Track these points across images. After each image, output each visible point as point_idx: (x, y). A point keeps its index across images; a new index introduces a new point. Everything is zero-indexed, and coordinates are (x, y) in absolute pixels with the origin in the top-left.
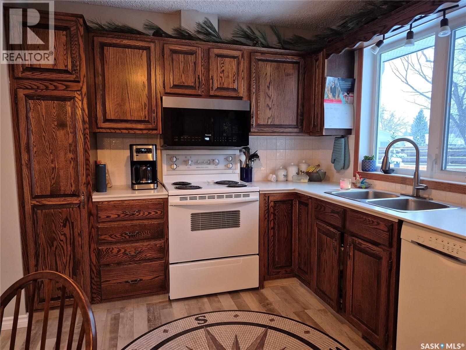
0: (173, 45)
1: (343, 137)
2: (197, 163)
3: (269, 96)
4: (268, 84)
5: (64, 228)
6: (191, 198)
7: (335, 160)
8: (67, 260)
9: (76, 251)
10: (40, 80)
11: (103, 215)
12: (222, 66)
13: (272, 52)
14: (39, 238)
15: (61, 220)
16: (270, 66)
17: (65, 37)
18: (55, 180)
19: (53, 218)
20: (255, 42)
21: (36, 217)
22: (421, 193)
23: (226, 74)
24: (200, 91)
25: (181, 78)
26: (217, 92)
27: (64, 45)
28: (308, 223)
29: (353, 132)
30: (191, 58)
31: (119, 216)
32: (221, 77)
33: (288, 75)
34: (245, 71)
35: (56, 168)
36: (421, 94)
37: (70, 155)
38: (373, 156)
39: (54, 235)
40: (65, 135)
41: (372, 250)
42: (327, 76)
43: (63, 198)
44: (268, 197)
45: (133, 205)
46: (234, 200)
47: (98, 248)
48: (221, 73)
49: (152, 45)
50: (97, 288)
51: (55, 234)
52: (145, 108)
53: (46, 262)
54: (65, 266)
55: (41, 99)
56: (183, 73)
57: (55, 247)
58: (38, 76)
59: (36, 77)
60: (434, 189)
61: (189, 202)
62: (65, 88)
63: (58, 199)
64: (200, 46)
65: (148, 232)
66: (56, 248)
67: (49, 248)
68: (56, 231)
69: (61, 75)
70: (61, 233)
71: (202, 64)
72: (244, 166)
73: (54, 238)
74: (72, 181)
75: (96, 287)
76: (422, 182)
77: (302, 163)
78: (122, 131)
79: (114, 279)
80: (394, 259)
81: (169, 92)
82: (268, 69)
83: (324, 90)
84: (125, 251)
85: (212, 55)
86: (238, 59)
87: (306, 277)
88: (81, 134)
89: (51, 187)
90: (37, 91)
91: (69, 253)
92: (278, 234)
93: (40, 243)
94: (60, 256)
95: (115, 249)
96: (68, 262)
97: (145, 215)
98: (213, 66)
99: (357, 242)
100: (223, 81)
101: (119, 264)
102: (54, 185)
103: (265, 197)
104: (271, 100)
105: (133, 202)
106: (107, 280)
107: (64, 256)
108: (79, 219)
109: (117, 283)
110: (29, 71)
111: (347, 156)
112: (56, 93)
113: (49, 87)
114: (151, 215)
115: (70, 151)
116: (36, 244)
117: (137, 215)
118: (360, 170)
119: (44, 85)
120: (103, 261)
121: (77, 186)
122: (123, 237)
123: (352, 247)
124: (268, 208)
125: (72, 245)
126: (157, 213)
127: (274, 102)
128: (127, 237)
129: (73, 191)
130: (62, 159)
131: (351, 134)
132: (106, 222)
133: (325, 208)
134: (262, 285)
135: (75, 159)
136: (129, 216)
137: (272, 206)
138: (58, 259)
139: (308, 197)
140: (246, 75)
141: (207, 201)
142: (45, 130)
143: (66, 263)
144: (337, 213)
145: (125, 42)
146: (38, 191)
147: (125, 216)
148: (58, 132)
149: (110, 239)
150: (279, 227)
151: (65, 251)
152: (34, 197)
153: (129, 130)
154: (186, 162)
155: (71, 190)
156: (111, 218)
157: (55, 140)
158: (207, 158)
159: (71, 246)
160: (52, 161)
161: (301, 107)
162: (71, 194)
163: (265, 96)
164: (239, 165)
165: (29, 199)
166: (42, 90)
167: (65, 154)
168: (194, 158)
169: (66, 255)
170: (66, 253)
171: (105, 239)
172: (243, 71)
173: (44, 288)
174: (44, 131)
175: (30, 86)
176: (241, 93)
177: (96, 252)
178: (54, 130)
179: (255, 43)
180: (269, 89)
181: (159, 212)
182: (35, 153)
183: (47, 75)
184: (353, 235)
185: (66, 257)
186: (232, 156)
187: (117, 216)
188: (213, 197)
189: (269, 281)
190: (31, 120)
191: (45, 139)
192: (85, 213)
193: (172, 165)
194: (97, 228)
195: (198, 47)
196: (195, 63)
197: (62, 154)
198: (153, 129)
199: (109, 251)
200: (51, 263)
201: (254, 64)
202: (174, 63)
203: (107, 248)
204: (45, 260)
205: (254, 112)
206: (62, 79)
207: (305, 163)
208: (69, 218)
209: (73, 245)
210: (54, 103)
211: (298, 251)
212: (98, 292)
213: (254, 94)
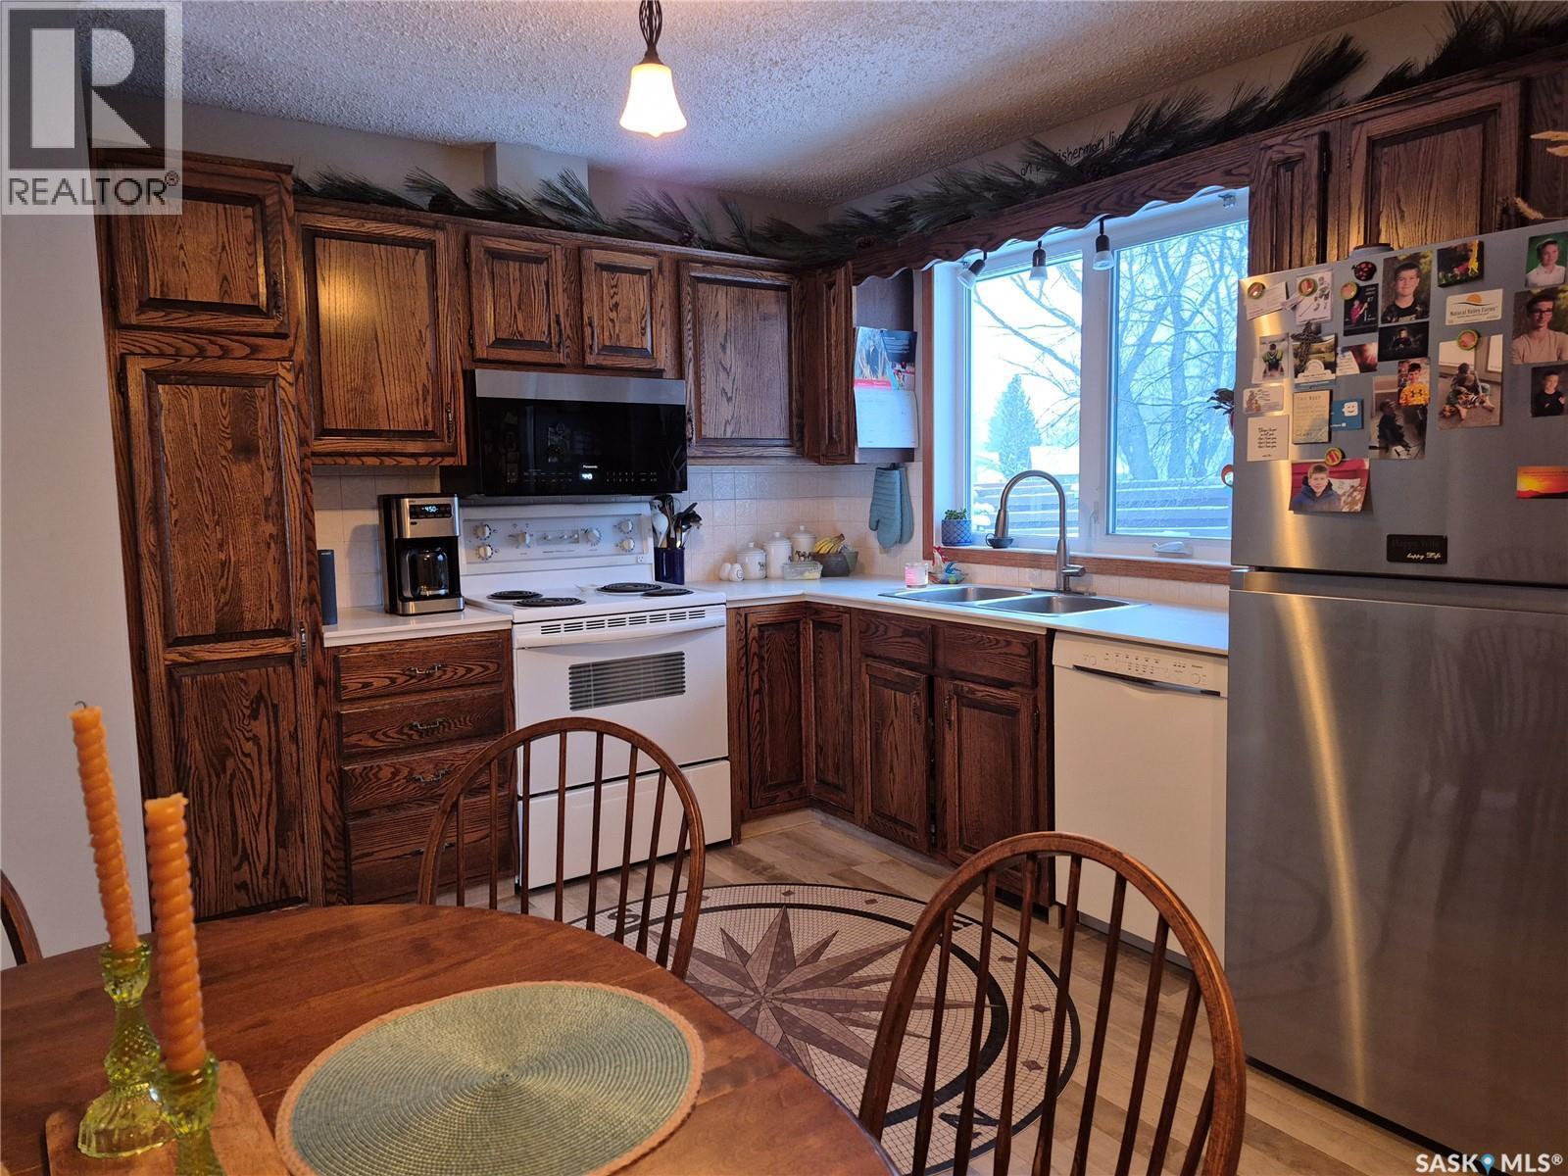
0: (493, 238)
1: (894, 467)
2: (544, 539)
3: (725, 369)
4: (721, 339)
5: (252, 722)
6: (570, 628)
7: (878, 522)
8: (261, 808)
9: (284, 781)
10: (186, 330)
11: (352, 682)
12: (612, 291)
13: (728, 262)
14: (187, 752)
15: (244, 701)
16: (724, 295)
17: (250, 221)
18: (228, 593)
19: (224, 695)
20: (687, 235)
21: (179, 697)
22: (1073, 583)
23: (623, 312)
24: (561, 355)
25: (516, 321)
26: (603, 357)
27: (249, 244)
28: (842, 670)
29: (918, 456)
30: (539, 272)
31: (393, 680)
32: (612, 321)
33: (765, 318)
34: (667, 305)
35: (230, 562)
36: (1016, 333)
37: (269, 528)
38: (965, 511)
39: (228, 742)
40: (252, 476)
41: (998, 698)
42: (859, 325)
43: (250, 642)
44: (746, 615)
45: (428, 652)
46: (669, 626)
47: (340, 771)
48: (611, 311)
49: (440, 238)
50: (338, 876)
51: (230, 738)
52: (425, 400)
53: (205, 817)
54: (257, 825)
55: (188, 382)
56: (520, 308)
57: (229, 773)
58: (181, 321)
59: (175, 324)
60: (1096, 573)
61: (563, 637)
62: (249, 352)
63: (237, 644)
64: (557, 240)
65: (465, 719)
66: (233, 776)
67: (214, 779)
68: (233, 731)
69: (241, 319)
70: (244, 736)
71: (565, 286)
72: (663, 543)
73: (228, 749)
74: (273, 596)
75: (334, 875)
76: (1074, 560)
77: (799, 531)
78: (365, 459)
79: (383, 847)
80: (1043, 709)
81: (485, 356)
82: (720, 302)
83: (854, 359)
84: (412, 770)
85: (589, 265)
86: (651, 276)
87: (842, 799)
88: (294, 469)
89: (217, 612)
90: (180, 360)
91: (266, 787)
92: (771, 705)
93: (190, 767)
94: (242, 797)
95: (386, 769)
96: (264, 811)
97: (459, 675)
98: (591, 293)
99: (966, 689)
100: (617, 331)
101: (394, 807)
102: (226, 609)
103: (739, 616)
104: (732, 378)
105: (426, 643)
106: (366, 851)
107: (254, 794)
108: (291, 696)
109: (393, 858)
110: (156, 309)
111: (906, 510)
112: (227, 366)
113: (206, 350)
114: (472, 674)
115: (266, 517)
116: (177, 769)
117: (440, 677)
118: (937, 542)
119: (195, 345)
120: (355, 802)
121: (286, 606)
122: (405, 737)
123: (954, 702)
124: (746, 642)
125: (274, 767)
126: (487, 668)
127: (738, 383)
128: (416, 737)
129: (275, 622)
130: (246, 538)
131: (913, 461)
132: (359, 699)
133: (886, 628)
134: (737, 835)
135: (280, 538)
136: (420, 681)
137: (754, 638)
138: (237, 806)
139: (841, 609)
140: (669, 316)
141: (607, 633)
142: (200, 462)
143: (259, 816)
144: (919, 635)
145: (371, 227)
146: (182, 626)
147: (408, 680)
148: (234, 469)
149: (371, 743)
150: (771, 687)
151: (257, 782)
152: (173, 642)
153: (383, 458)
154: (516, 539)
155: (271, 620)
156: (373, 687)
157: (227, 488)
158: (568, 527)
159: (271, 769)
160: (221, 546)
161: (798, 394)
162: (270, 630)
163: (718, 370)
164: (650, 542)
165: (160, 649)
166: (192, 358)
167: (255, 525)
168: (535, 529)
169: (258, 792)
170: (258, 787)
171: (359, 743)
172: (662, 306)
173: (200, 887)
174: (199, 467)
175: (157, 348)
176: (660, 361)
177: (333, 781)
178: (224, 463)
179: (686, 237)
180: (725, 353)
181: (492, 667)
182: (175, 524)
183: (204, 320)
184: (955, 675)
185: (258, 799)
186: (633, 519)
187: (387, 682)
188: (599, 625)
189: (755, 824)
190: (162, 438)
191: (200, 487)
192: (305, 679)
193: (480, 547)
194: (339, 715)
195: (555, 244)
196: (547, 285)
197: (246, 523)
198: (443, 455)
199: (370, 775)
200: (220, 818)
201: (689, 289)
202: (497, 282)
203: (365, 768)
204: (203, 811)
205: (693, 408)
206: (245, 329)
207: (806, 531)
208: (265, 692)
209: (277, 763)
210: (223, 391)
211: (816, 742)
212: (340, 887)
213: (691, 364)
